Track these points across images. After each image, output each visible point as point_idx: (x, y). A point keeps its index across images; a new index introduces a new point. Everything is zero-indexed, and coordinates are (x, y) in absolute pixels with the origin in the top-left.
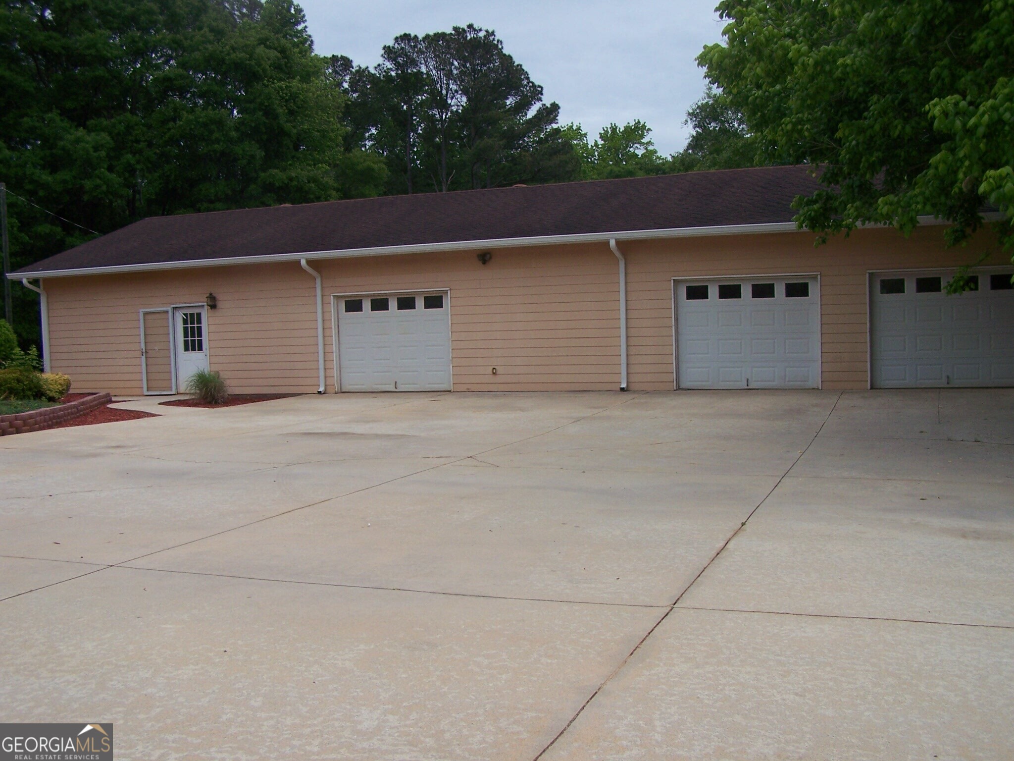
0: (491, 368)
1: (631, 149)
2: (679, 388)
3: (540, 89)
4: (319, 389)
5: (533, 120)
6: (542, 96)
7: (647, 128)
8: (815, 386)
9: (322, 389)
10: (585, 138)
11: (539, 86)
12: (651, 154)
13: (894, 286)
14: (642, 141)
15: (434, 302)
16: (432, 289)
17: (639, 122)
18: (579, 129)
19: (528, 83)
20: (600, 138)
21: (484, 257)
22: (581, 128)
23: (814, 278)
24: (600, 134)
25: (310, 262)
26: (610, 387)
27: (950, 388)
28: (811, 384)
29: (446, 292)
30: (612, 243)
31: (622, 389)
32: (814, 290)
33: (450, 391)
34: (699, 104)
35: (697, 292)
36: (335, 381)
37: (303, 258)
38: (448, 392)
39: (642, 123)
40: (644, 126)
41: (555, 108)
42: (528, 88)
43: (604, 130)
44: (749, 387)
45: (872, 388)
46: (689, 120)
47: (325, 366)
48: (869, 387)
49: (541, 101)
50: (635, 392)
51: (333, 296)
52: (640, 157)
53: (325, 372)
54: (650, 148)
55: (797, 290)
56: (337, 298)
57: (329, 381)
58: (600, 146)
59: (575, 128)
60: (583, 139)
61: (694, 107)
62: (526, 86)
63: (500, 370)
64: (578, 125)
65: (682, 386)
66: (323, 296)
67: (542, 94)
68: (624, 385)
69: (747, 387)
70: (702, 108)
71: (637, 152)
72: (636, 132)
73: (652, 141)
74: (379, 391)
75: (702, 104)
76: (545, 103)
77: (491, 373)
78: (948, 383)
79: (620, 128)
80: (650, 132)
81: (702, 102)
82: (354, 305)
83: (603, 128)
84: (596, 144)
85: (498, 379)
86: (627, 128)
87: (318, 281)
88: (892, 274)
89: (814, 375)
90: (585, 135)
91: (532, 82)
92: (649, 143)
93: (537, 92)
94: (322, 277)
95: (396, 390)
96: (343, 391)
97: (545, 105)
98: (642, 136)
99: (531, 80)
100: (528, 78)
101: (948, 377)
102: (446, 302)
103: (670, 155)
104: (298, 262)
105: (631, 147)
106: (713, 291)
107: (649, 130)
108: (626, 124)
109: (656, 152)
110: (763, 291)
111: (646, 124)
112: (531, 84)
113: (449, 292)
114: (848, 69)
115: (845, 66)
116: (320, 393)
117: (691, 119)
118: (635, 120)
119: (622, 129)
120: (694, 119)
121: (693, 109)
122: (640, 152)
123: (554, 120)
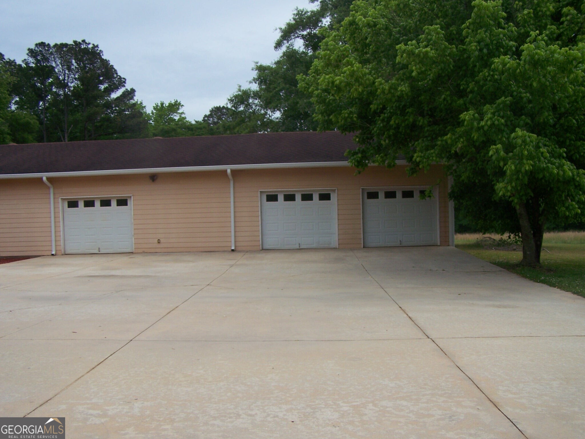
0: (157, 240)
1: (172, 116)
2: (263, 249)
3: (124, 80)
4: (52, 252)
5: (120, 98)
6: (125, 84)
7: (181, 105)
8: (334, 247)
9: (54, 253)
10: (144, 109)
11: (124, 79)
12: (182, 119)
13: (373, 195)
14: (179, 112)
15: (122, 202)
16: (122, 195)
17: (177, 101)
18: (141, 103)
19: (117, 76)
20: (154, 109)
21: (153, 178)
22: (143, 103)
23: (334, 191)
24: (154, 107)
25: (48, 179)
26: (226, 249)
27: (401, 247)
28: (332, 246)
29: (130, 197)
30: (229, 171)
31: (233, 250)
32: (334, 197)
33: (132, 253)
34: (235, 95)
35: (272, 198)
36: (62, 248)
37: (44, 176)
38: (131, 254)
39: (179, 101)
40: (180, 104)
41: (133, 91)
42: (117, 79)
43: (156, 105)
44: (300, 248)
45: (364, 247)
46: (228, 103)
47: (55, 239)
48: (362, 247)
49: (125, 87)
50: (240, 251)
51: (61, 199)
52: (176, 121)
53: (56, 243)
54: (183, 116)
55: (325, 197)
56: (63, 200)
57: (58, 248)
58: (155, 114)
59: (139, 103)
60: (144, 110)
61: (232, 96)
62: (116, 78)
63: (162, 240)
64: (141, 101)
65: (265, 248)
66: (54, 198)
67: (125, 83)
68: (233, 248)
69: (299, 248)
70: (236, 97)
71: (175, 118)
72: (175, 107)
73: (184, 112)
74: (89, 253)
75: (236, 95)
76: (127, 88)
77: (157, 242)
78: (400, 244)
79: (166, 104)
80: (183, 107)
81: (236, 93)
82: (73, 204)
83: (155, 104)
84: (152, 113)
85: (161, 245)
86: (171, 105)
87: (52, 191)
88: (372, 189)
89: (335, 241)
90: (145, 107)
91: (119, 76)
92: (182, 113)
93: (122, 82)
94: (54, 189)
95: (99, 253)
96: (66, 253)
97: (127, 89)
98: (178, 109)
99: (119, 74)
100: (117, 74)
101: (400, 241)
102: (130, 203)
103: (194, 120)
104: (41, 179)
105: (172, 115)
106: (281, 198)
107: (182, 105)
108: (169, 102)
109: (185, 118)
110: (307, 197)
111: (181, 103)
112: (119, 77)
113: (132, 197)
114: (403, 93)
115: (402, 91)
116: (53, 255)
117: (230, 103)
118: (175, 100)
119: (167, 105)
120: (232, 102)
121: (231, 97)
122: (177, 117)
123: (132, 98)
